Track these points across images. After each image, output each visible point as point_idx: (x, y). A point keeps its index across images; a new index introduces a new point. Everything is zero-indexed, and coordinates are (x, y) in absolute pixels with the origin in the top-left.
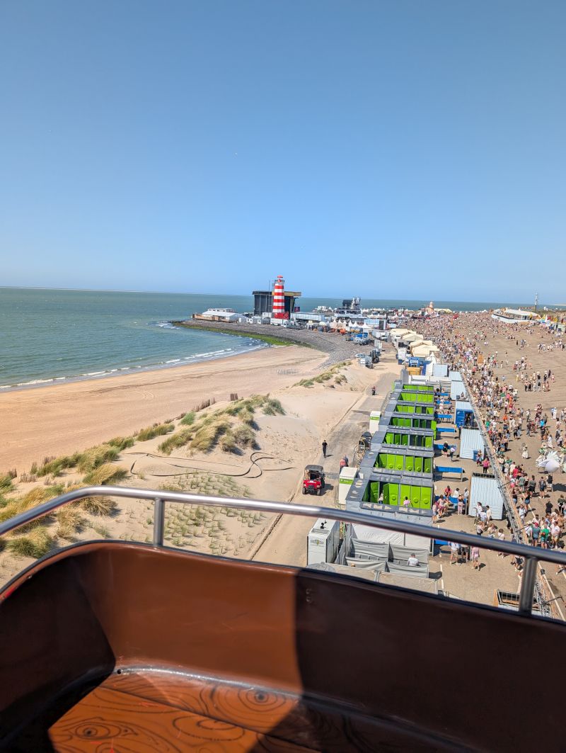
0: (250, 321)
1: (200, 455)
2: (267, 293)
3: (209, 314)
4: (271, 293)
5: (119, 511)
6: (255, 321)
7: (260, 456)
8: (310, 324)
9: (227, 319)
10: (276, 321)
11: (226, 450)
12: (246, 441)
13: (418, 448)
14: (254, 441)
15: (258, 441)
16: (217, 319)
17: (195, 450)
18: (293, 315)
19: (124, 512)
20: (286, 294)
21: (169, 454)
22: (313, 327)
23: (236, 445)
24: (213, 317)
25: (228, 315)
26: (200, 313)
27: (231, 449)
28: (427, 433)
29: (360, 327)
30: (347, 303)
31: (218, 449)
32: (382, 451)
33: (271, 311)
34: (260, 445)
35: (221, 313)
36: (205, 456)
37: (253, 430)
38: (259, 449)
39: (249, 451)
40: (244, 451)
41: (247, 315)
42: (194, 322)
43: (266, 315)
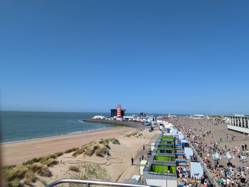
0: (110, 119)
1: (88, 157)
2: (115, 110)
3: (95, 117)
4: (116, 110)
5: (52, 175)
6: (111, 119)
7: (111, 158)
8: (130, 119)
9: (102, 119)
10: (118, 119)
11: (97, 155)
12: (105, 152)
13: (169, 154)
14: (108, 152)
15: (110, 153)
16: (98, 119)
17: (86, 155)
18: (124, 117)
19: (54, 176)
20: (122, 110)
21: (76, 157)
22: (131, 121)
23: (101, 154)
24: (97, 118)
25: (102, 117)
26: (93, 117)
27: (99, 155)
28: (172, 150)
29: (146, 120)
30: (142, 114)
31: (94, 155)
32: (156, 155)
33: (116, 116)
34: (111, 154)
35: (100, 117)
36: (89, 157)
37: (108, 149)
38: (110, 156)
39: (106, 156)
40: (104, 156)
41: (109, 117)
42: (91, 120)
43: (115, 117)
